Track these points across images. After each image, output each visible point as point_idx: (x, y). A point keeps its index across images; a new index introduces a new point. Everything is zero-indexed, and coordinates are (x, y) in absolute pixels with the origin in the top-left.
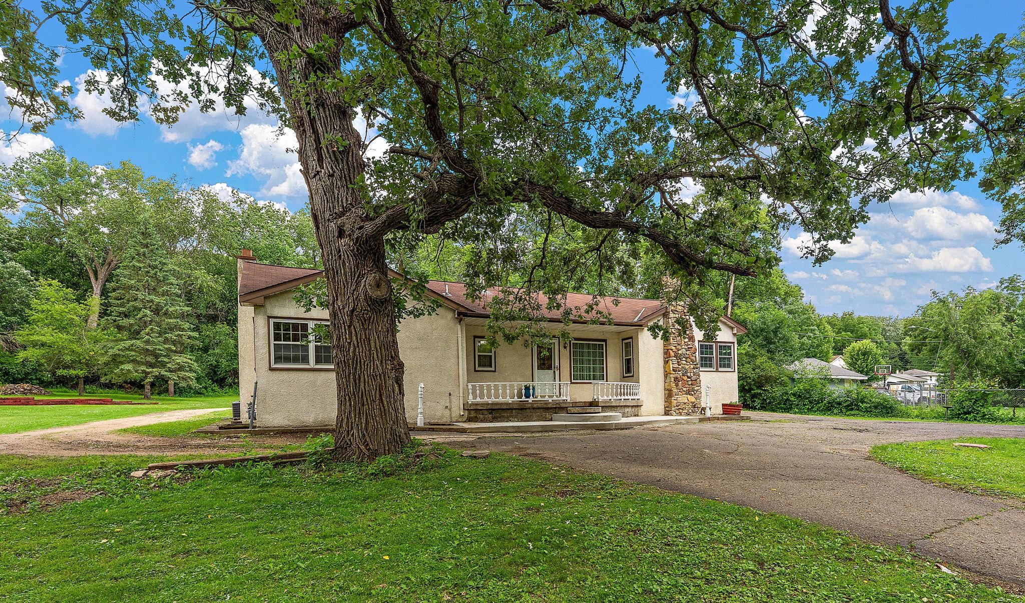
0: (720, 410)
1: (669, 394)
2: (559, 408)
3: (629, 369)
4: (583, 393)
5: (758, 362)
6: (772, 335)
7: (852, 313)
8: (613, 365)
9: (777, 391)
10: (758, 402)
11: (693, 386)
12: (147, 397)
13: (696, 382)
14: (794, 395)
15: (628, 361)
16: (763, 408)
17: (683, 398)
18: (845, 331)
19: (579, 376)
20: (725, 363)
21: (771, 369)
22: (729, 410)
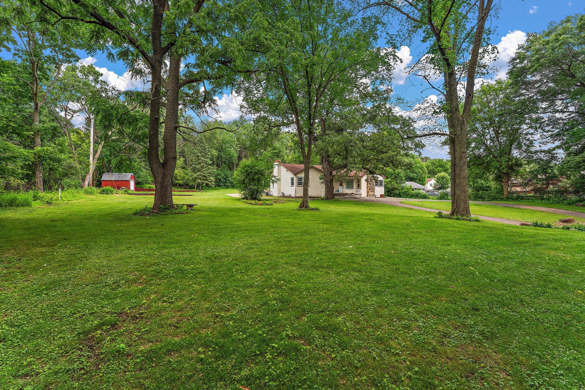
0: (379, 196)
1: (368, 192)
2: (346, 194)
3: (359, 186)
4: (349, 191)
5: (392, 183)
6: (397, 176)
7: (443, 160)
8: (355, 186)
9: (397, 192)
10: (392, 195)
11: (373, 190)
12: (200, 190)
13: (374, 189)
14: (402, 193)
15: (359, 184)
16: (393, 196)
17: (371, 193)
18: (440, 167)
19: (347, 188)
20: (381, 185)
21: (396, 186)
22: (382, 196)
